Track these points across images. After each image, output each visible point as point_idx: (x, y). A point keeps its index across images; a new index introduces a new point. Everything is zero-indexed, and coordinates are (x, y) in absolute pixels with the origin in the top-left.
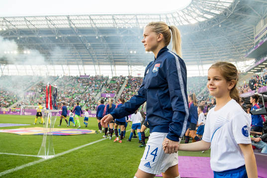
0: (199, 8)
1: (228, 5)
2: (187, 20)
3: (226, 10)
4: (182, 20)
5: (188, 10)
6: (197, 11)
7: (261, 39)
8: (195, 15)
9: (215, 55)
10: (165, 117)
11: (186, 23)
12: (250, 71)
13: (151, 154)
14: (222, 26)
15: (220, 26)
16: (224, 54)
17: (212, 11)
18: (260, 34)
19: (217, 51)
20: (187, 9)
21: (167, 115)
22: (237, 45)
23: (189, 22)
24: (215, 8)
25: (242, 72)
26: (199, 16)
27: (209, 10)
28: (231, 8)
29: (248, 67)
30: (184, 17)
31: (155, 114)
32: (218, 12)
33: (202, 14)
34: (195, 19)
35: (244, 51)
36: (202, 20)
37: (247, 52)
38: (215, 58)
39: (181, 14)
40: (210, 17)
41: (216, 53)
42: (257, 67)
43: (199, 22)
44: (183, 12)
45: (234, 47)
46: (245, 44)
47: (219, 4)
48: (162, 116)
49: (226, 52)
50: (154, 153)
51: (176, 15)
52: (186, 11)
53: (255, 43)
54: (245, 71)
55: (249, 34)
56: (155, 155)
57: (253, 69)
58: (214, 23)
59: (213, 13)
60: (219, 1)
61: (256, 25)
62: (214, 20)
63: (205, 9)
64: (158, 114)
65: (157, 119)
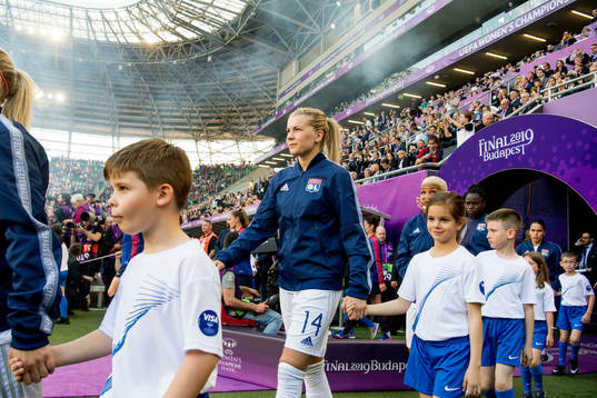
0: (165, 11)
1: (231, 17)
2: (136, 33)
3: (225, 26)
4: (126, 29)
5: (141, 10)
6: (162, 16)
7: (291, 99)
8: (155, 25)
9: (194, 121)
10: (328, 265)
11: (133, 40)
12: (263, 163)
13: (313, 324)
14: (213, 59)
15: (209, 59)
16: (213, 121)
17: (195, 23)
18: (290, 89)
19: (200, 112)
20: (138, 7)
21: (333, 261)
22: (242, 106)
23: (140, 38)
24: (202, 18)
25: (247, 163)
26: (165, 28)
27: (188, 20)
28: (235, 25)
29: (259, 155)
30: (129, 23)
31: (312, 259)
32: (208, 29)
33: (172, 25)
34: (155, 33)
35: (255, 120)
36: (172, 38)
37: (260, 123)
38: (194, 127)
39: (124, 15)
40: (190, 35)
41: (197, 118)
42: (277, 155)
43: (165, 43)
44: (129, 12)
45: (235, 108)
46: (259, 107)
47: (211, 10)
48: (323, 262)
49: (219, 118)
50: (317, 322)
51: (110, 16)
52: (135, 11)
53: (277, 106)
54: (253, 163)
55: (267, 86)
56: (319, 326)
57: (270, 159)
58: (196, 51)
59: (196, 28)
60: (211, 5)
61: (282, 69)
62: (199, 43)
63: (179, 16)
64: (317, 259)
65: (314, 269)
